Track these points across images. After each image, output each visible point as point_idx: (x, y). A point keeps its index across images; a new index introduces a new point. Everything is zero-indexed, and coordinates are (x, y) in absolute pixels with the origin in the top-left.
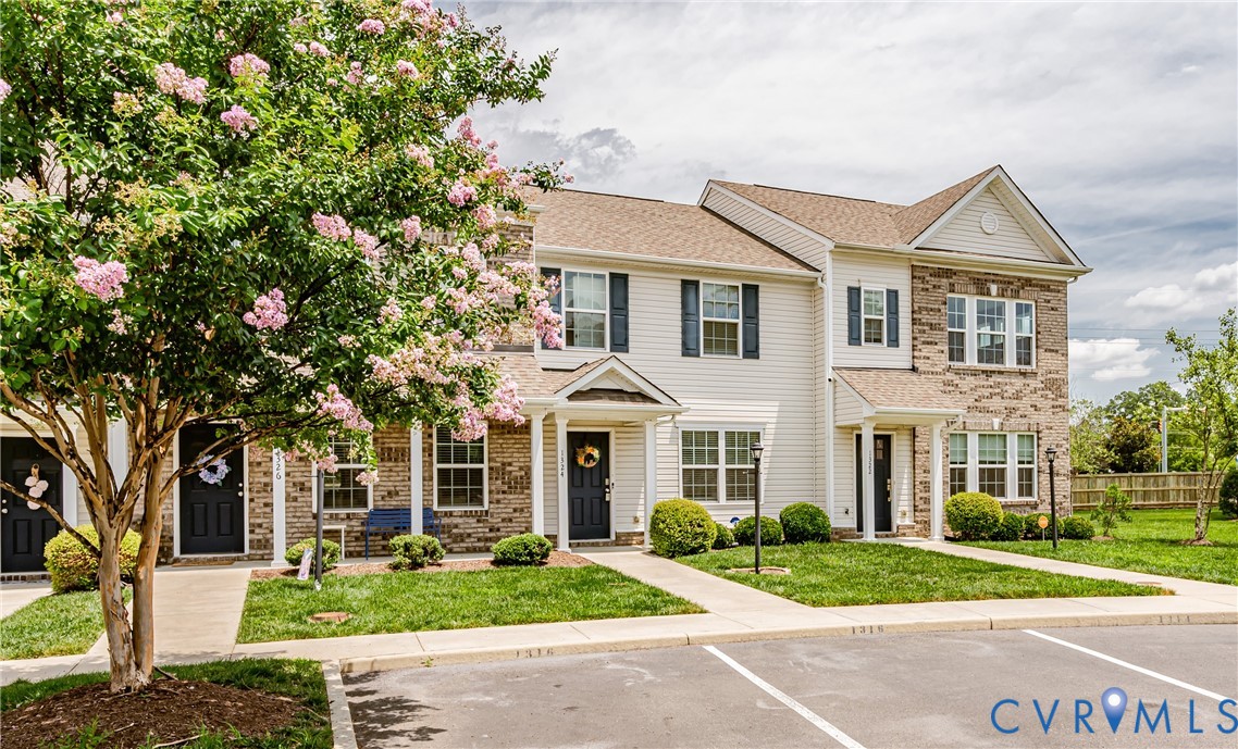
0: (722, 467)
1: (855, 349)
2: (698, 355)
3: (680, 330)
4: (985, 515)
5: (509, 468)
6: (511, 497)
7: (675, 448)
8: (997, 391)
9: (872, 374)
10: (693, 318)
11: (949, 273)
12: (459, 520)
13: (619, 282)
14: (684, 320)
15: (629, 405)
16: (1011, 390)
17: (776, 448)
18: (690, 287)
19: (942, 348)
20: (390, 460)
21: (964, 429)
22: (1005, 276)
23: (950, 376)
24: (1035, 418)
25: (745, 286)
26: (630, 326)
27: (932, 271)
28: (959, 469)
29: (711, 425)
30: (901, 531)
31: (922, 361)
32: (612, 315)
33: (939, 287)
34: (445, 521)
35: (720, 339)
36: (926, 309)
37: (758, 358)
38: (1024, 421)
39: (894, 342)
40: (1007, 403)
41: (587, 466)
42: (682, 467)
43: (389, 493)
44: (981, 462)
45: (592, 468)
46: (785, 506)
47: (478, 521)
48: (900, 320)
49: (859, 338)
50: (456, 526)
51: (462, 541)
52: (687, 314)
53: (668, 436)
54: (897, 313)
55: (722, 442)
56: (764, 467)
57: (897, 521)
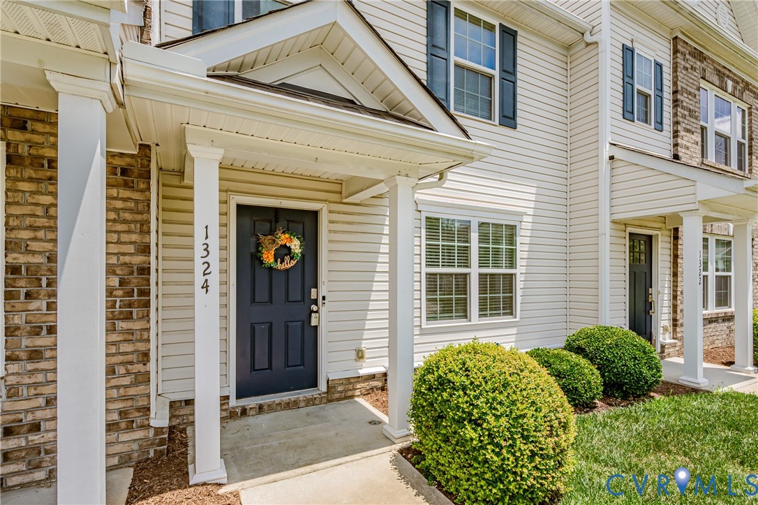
0: (474, 271)
7: (417, 241)
10: (441, 53)
17: (535, 248)
25: (502, 28)
27: (690, 49)
29: (449, 210)
30: (667, 350)
33: (695, 70)
35: (473, 93)
36: (687, 92)
37: (515, 128)
39: (660, 125)
41: (280, 266)
42: (425, 270)
44: (716, 270)
45: (287, 270)
46: (583, 326)
49: (632, 113)
52: (435, 45)
54: (662, 90)
55: (474, 236)
56: (520, 271)
57: (660, 338)
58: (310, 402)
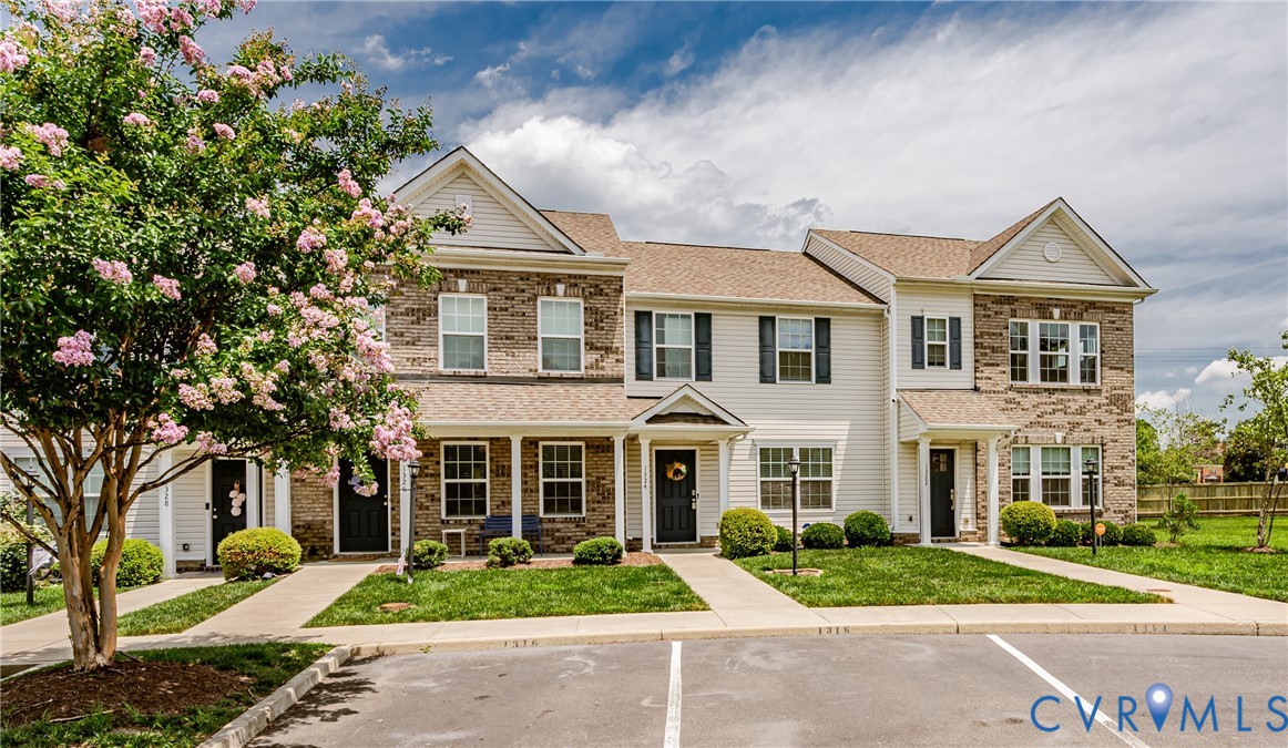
1: (918, 372)
2: (774, 382)
3: (758, 360)
4: (1036, 523)
5: (603, 482)
6: (605, 506)
7: (754, 463)
8: (1060, 407)
9: (933, 394)
10: (769, 349)
11: (1010, 300)
12: (561, 526)
13: (703, 321)
14: (761, 352)
15: (701, 426)
16: (1074, 406)
17: (848, 462)
18: (766, 323)
19: (1004, 369)
20: (503, 475)
21: (1027, 442)
22: (1068, 300)
23: (1011, 394)
24: (1099, 432)
25: (818, 320)
26: (713, 358)
27: (993, 299)
28: (1022, 480)
29: (786, 443)
30: (965, 537)
31: (984, 381)
32: (697, 349)
33: (1001, 313)
34: (549, 526)
35: (795, 366)
36: (988, 334)
37: (830, 382)
38: (1088, 434)
39: (957, 364)
40: (1070, 418)
42: (760, 479)
43: (503, 503)
44: (1043, 474)
45: (679, 481)
46: (850, 513)
47: (577, 526)
48: (963, 345)
49: (922, 362)
50: (558, 530)
51: (563, 543)
52: (765, 345)
53: (748, 452)
54: (959, 338)
55: (796, 458)
56: (835, 479)
57: (960, 527)
58: (691, 546)
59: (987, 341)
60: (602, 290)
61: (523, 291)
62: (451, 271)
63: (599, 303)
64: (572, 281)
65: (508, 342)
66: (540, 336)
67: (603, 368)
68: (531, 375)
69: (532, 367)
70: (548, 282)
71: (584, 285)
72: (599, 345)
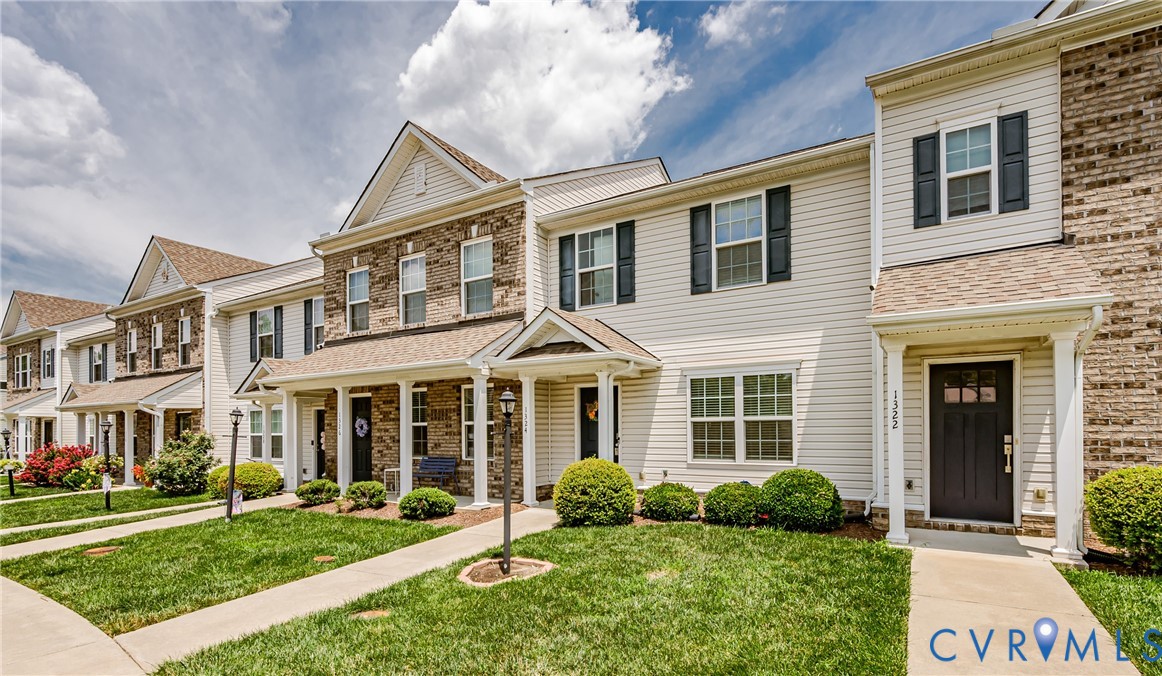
0: (739, 419)
1: (928, 232)
2: (709, 291)
3: (689, 265)
7: (682, 398)
10: (704, 248)
13: (627, 230)
14: (693, 254)
15: (564, 357)
18: (700, 215)
20: (436, 419)
25: (770, 193)
26: (637, 274)
27: (1113, 48)
31: (1084, 220)
32: (618, 267)
34: (467, 468)
35: (738, 265)
36: (1099, 121)
37: (789, 279)
39: (1016, 199)
42: (691, 420)
43: (436, 445)
48: (1032, 161)
49: (937, 214)
52: (697, 246)
53: (676, 386)
55: (739, 390)
56: (796, 417)
57: (1024, 507)
59: (1094, 138)
60: (506, 221)
61: (449, 240)
62: (404, 236)
63: (505, 235)
64: (483, 219)
65: (439, 292)
66: (463, 281)
67: (507, 305)
68: (454, 321)
69: (455, 313)
70: (465, 224)
71: (492, 221)
72: (504, 280)
